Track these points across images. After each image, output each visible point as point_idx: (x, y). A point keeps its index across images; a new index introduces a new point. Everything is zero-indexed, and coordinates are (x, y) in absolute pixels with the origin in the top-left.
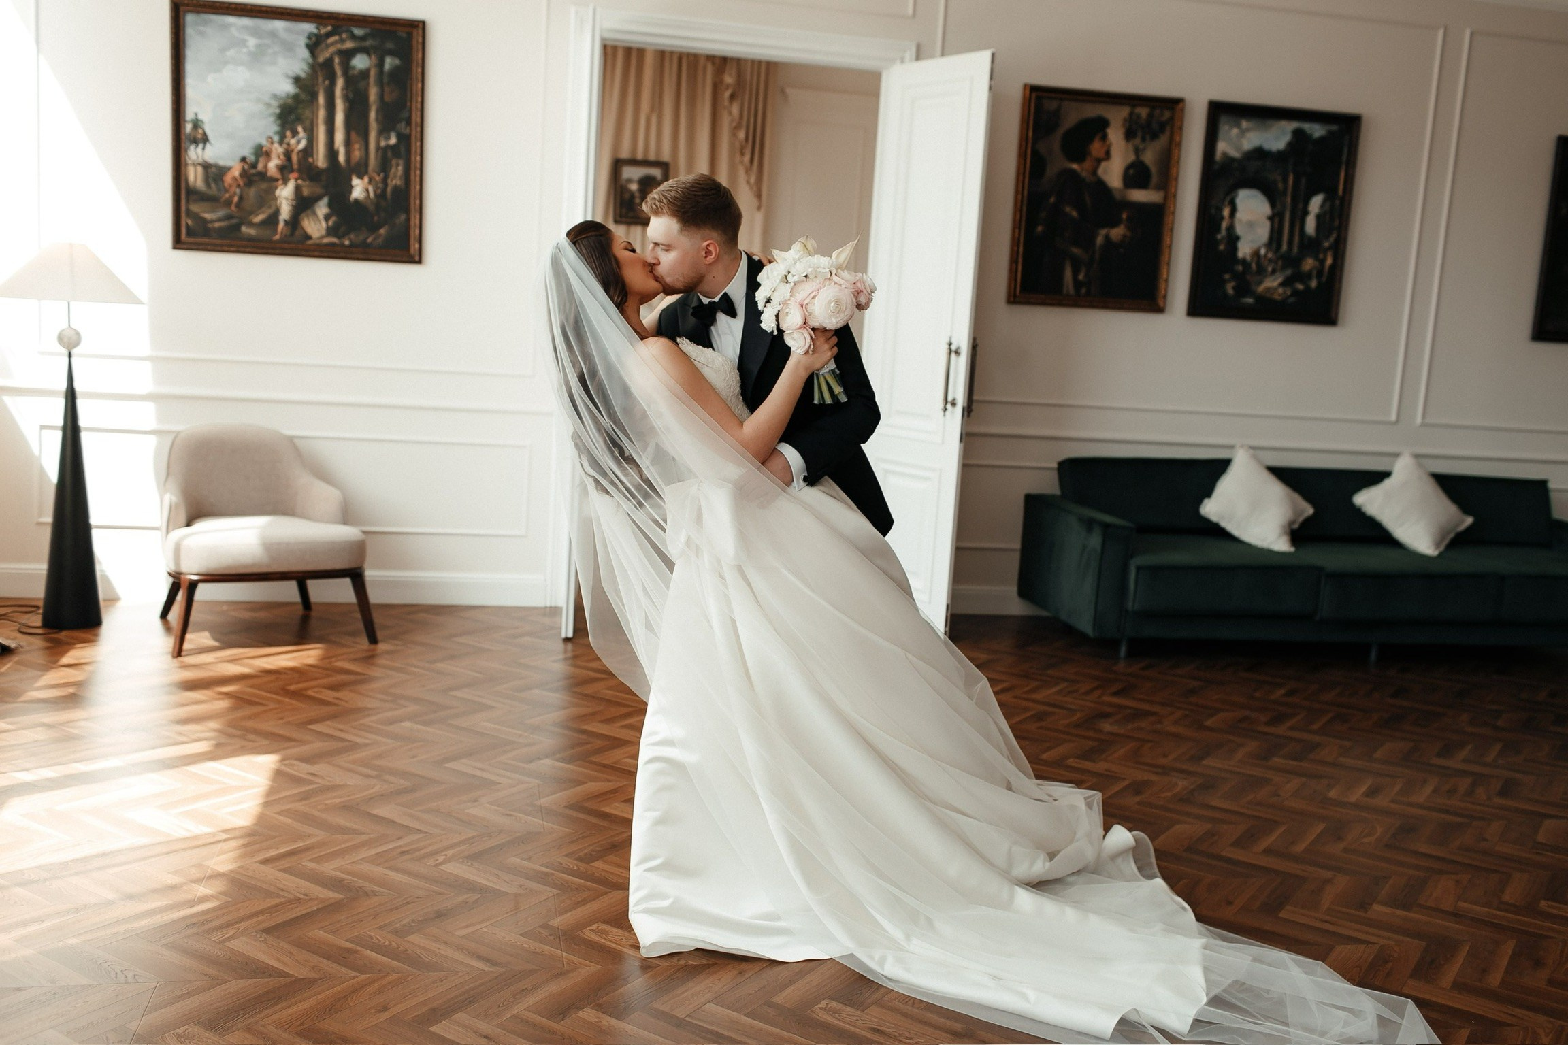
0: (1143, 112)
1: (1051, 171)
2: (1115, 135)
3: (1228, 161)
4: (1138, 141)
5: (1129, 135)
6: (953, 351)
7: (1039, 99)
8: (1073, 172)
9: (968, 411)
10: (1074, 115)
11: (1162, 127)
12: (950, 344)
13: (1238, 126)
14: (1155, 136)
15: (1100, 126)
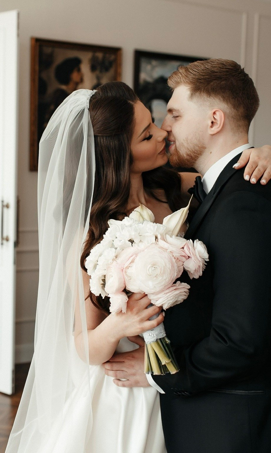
0: (100, 55)
2: (85, 68)
3: (147, 83)
4: (98, 72)
5: (93, 68)
7: (40, 46)
8: (63, 91)
9: (17, 244)
10: (61, 56)
11: (111, 64)
12: (3, 202)
13: (151, 64)
14: (107, 69)
15: (75, 63)
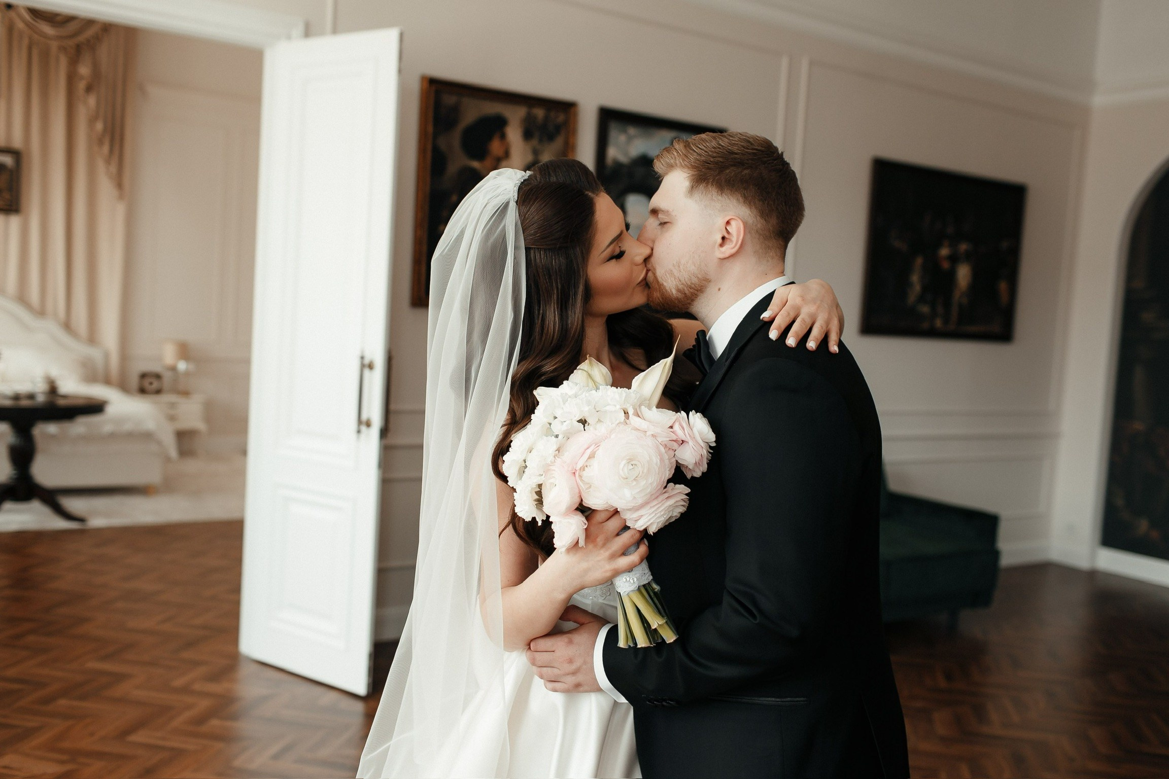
0: (540, 113)
2: (514, 134)
3: (618, 166)
4: (535, 142)
5: (528, 135)
6: (366, 366)
7: (438, 94)
8: (474, 170)
11: (558, 129)
13: (625, 132)
14: (551, 137)
15: (497, 125)
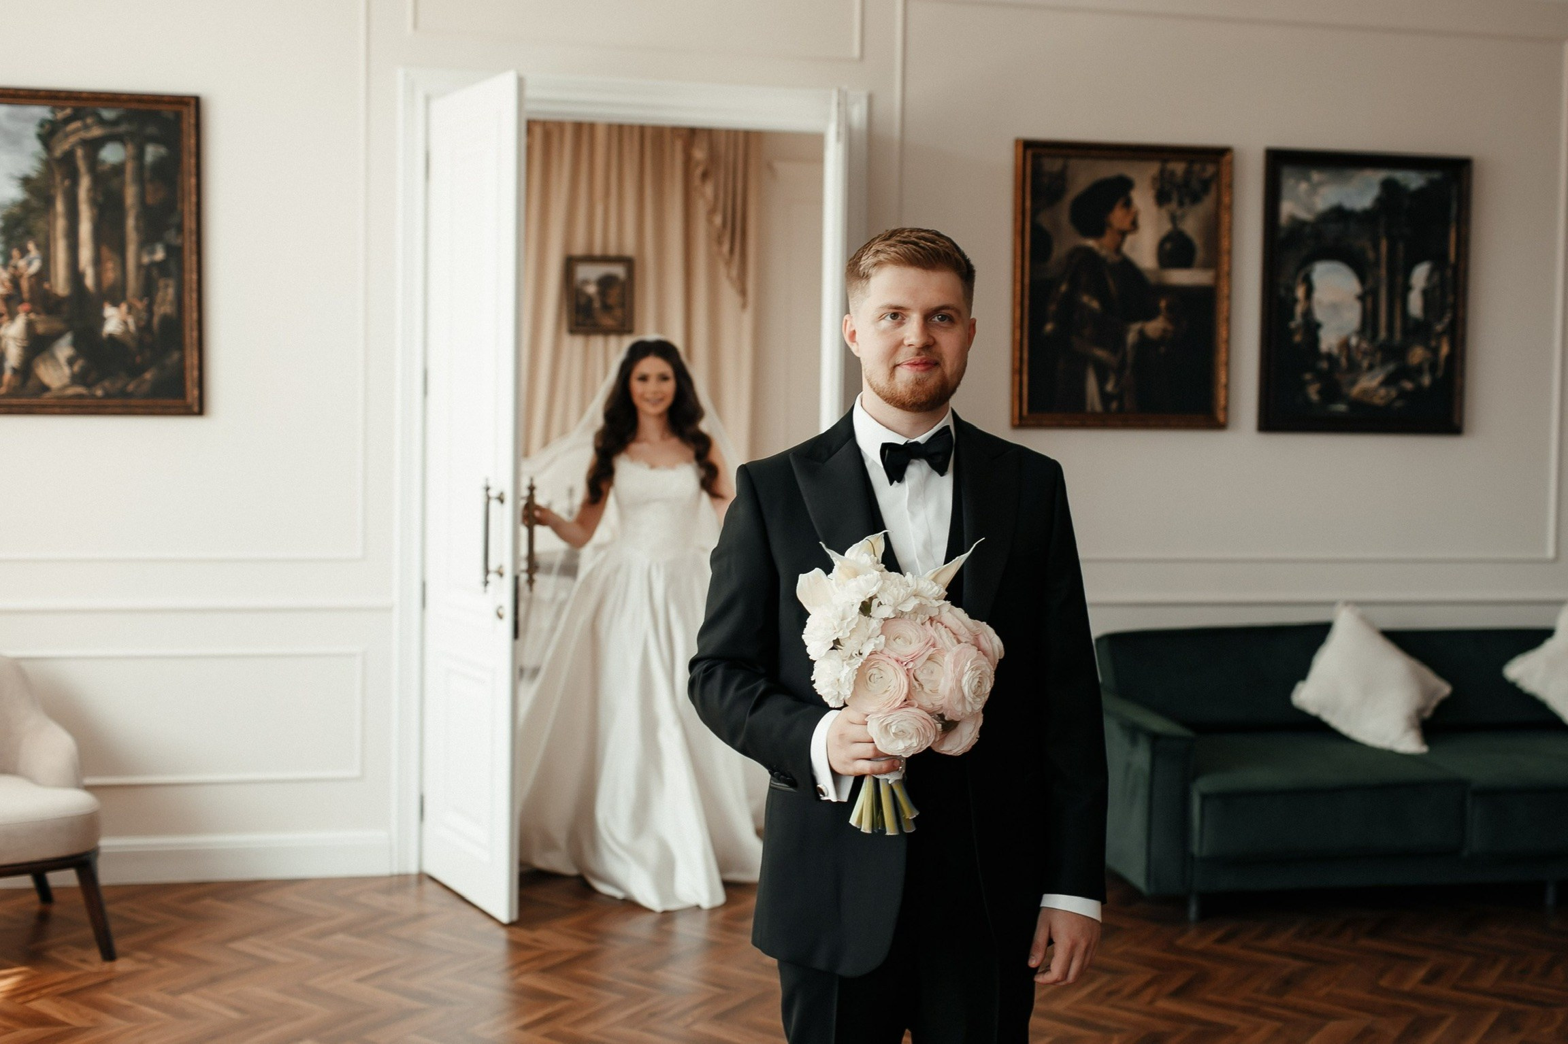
0: (1179, 168)
1: (1060, 250)
2: (1143, 199)
3: (1298, 226)
5: (1162, 198)
7: (1035, 157)
8: (1089, 251)
10: (1084, 176)
11: (1206, 185)
13: (1308, 179)
14: (1196, 199)
15: (1120, 189)
